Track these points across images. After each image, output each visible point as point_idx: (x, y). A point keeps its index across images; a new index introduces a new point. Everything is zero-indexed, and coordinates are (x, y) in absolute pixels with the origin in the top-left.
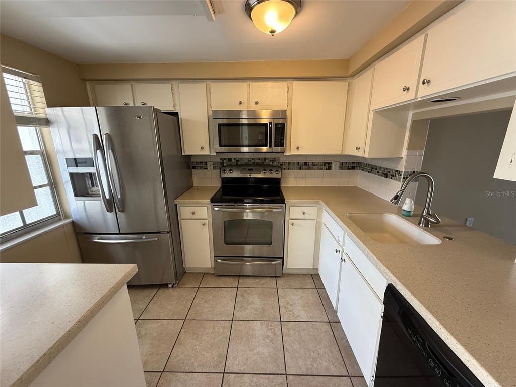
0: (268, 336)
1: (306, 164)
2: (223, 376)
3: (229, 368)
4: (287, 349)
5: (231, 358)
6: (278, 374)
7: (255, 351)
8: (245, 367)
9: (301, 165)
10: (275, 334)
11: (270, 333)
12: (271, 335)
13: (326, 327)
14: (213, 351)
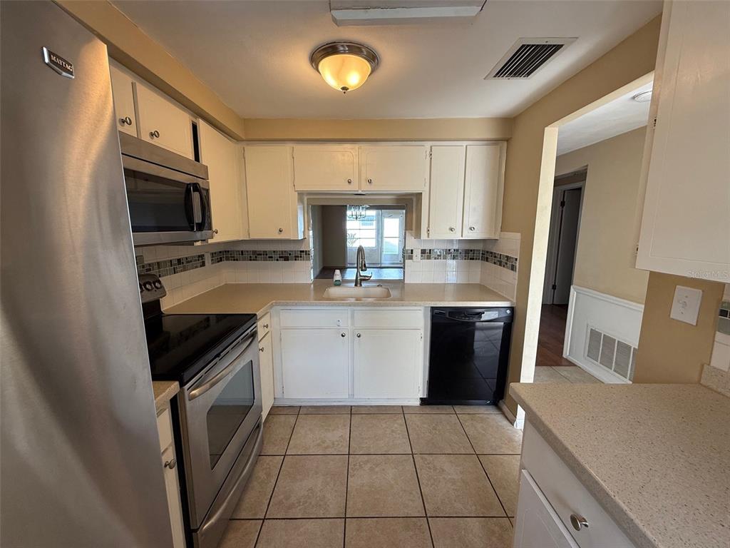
0: (371, 469)
1: (179, 261)
2: (430, 517)
3: (419, 512)
4: (386, 451)
5: (406, 511)
6: (414, 461)
7: (393, 482)
8: (414, 493)
9: (175, 265)
10: (368, 461)
11: (367, 467)
12: (369, 465)
13: (356, 419)
14: (400, 540)
